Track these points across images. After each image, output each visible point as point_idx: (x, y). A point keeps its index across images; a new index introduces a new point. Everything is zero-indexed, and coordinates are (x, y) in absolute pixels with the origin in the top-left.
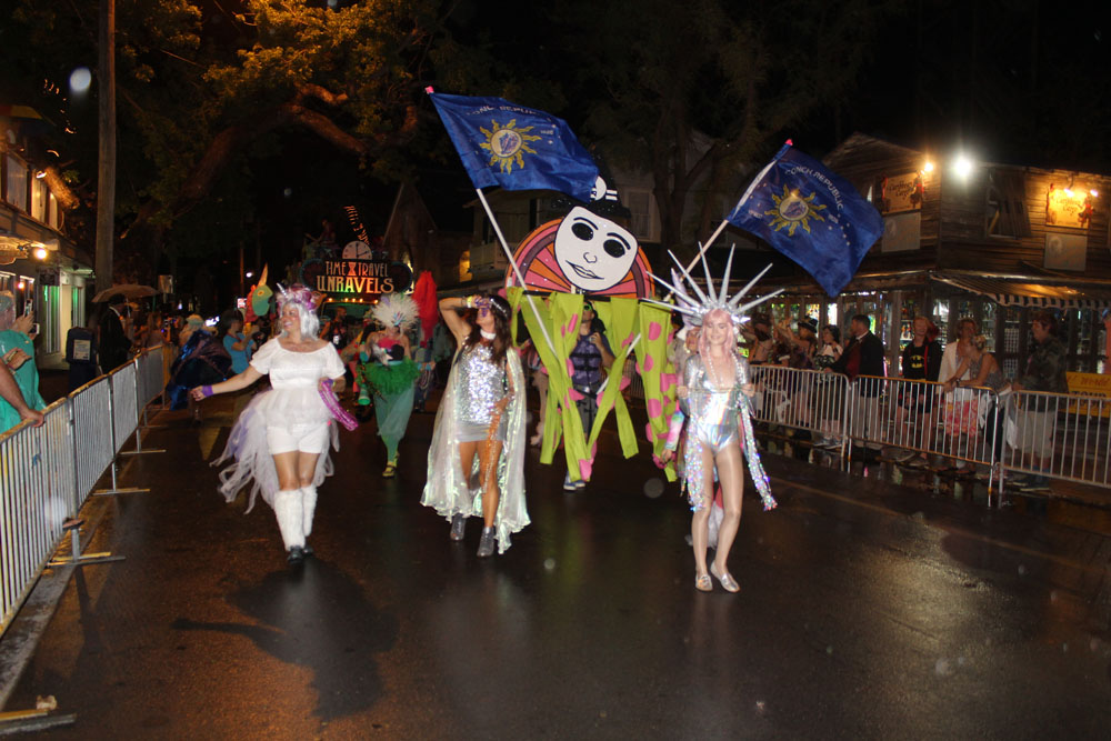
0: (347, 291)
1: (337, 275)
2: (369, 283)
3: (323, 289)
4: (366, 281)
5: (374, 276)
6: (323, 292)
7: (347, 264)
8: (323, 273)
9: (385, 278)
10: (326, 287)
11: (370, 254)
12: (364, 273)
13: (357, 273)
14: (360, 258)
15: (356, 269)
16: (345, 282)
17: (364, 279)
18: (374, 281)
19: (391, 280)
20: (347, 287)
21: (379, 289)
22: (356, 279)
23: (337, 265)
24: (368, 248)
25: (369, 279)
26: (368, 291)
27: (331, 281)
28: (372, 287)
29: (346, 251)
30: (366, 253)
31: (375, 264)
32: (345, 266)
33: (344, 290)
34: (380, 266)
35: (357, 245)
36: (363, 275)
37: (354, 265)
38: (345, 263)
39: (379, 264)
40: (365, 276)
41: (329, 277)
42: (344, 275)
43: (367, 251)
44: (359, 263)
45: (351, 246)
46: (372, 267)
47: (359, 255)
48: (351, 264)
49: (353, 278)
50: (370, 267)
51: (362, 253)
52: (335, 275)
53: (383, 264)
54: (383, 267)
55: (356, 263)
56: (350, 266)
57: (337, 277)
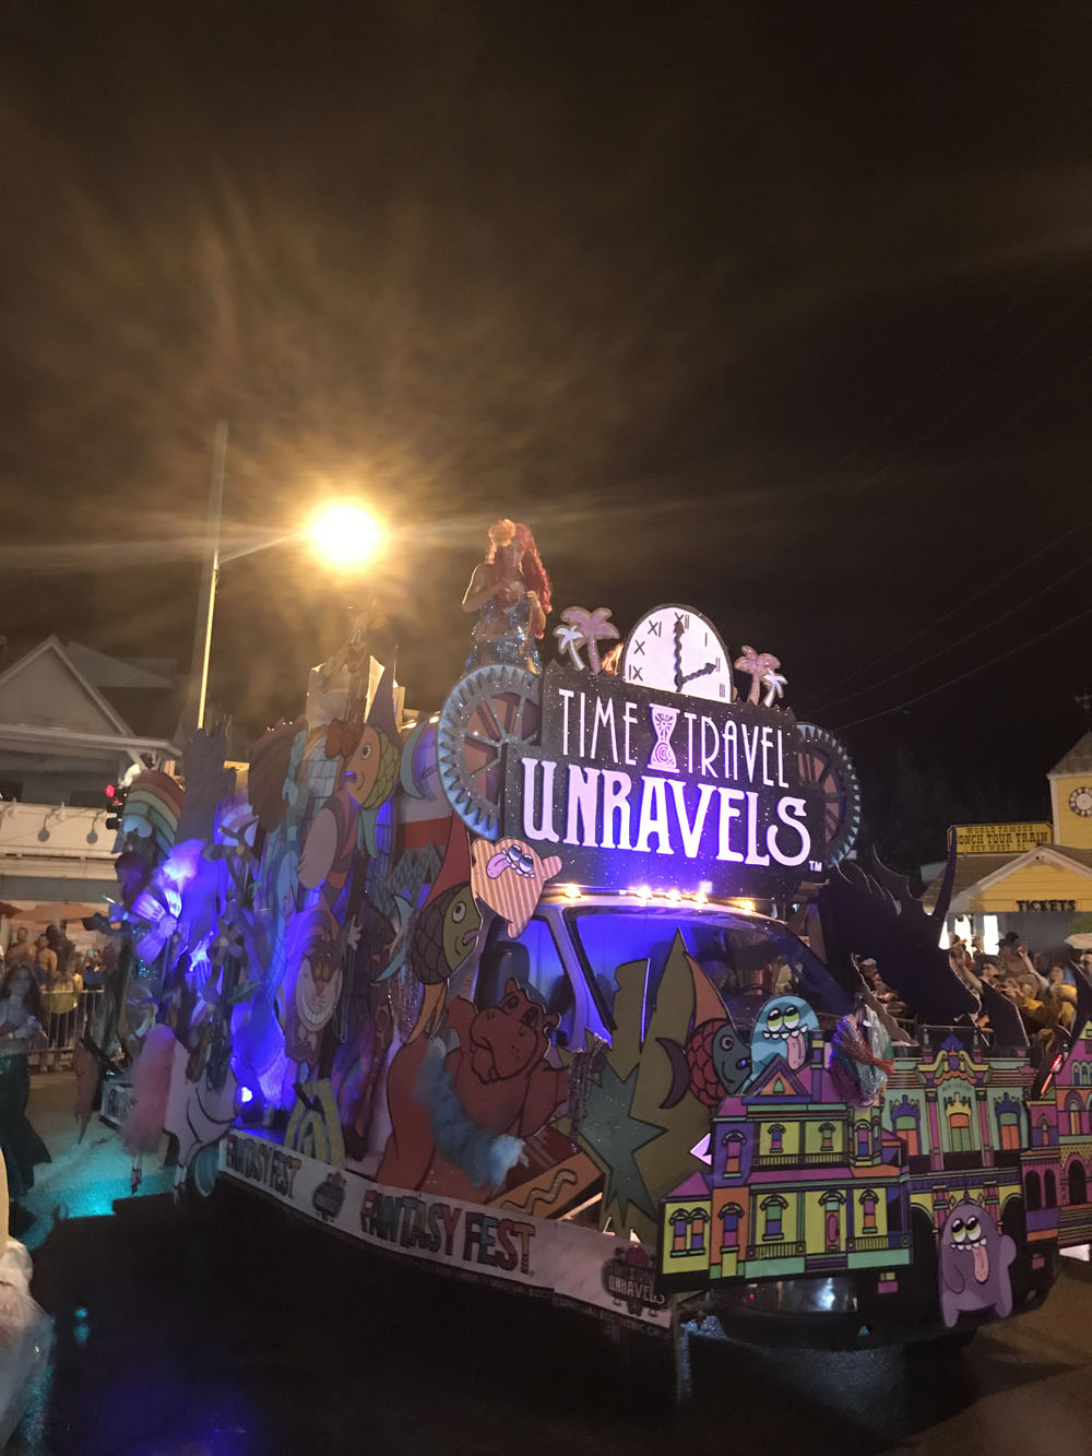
0: (642, 846)
1: (603, 761)
2: (727, 813)
3: (548, 833)
4: (716, 797)
5: (744, 783)
6: (544, 849)
7: (644, 714)
8: (545, 743)
9: (779, 793)
10: (560, 825)
11: (723, 675)
12: (707, 763)
13: (681, 763)
14: (689, 689)
15: (678, 740)
16: (635, 799)
17: (707, 790)
18: (744, 805)
19: (799, 804)
20: (647, 826)
21: (763, 850)
22: (678, 787)
23: (605, 714)
24: (715, 651)
25: (727, 794)
26: (726, 854)
27: (582, 789)
28: (738, 843)
29: (640, 647)
30: (709, 668)
31: (744, 727)
32: (635, 721)
33: (631, 844)
34: (760, 737)
35: (679, 629)
36: (704, 773)
37: (671, 718)
38: (634, 706)
39: (756, 728)
40: (709, 780)
41: (572, 767)
42: (633, 763)
43: (714, 663)
44: (686, 715)
45: (657, 628)
46: (734, 738)
47: (684, 675)
48: (660, 715)
49: (666, 784)
50: (727, 736)
51: (696, 671)
52: (596, 764)
53: (770, 730)
54: (771, 745)
55: (678, 711)
56: (655, 722)
57: (604, 772)
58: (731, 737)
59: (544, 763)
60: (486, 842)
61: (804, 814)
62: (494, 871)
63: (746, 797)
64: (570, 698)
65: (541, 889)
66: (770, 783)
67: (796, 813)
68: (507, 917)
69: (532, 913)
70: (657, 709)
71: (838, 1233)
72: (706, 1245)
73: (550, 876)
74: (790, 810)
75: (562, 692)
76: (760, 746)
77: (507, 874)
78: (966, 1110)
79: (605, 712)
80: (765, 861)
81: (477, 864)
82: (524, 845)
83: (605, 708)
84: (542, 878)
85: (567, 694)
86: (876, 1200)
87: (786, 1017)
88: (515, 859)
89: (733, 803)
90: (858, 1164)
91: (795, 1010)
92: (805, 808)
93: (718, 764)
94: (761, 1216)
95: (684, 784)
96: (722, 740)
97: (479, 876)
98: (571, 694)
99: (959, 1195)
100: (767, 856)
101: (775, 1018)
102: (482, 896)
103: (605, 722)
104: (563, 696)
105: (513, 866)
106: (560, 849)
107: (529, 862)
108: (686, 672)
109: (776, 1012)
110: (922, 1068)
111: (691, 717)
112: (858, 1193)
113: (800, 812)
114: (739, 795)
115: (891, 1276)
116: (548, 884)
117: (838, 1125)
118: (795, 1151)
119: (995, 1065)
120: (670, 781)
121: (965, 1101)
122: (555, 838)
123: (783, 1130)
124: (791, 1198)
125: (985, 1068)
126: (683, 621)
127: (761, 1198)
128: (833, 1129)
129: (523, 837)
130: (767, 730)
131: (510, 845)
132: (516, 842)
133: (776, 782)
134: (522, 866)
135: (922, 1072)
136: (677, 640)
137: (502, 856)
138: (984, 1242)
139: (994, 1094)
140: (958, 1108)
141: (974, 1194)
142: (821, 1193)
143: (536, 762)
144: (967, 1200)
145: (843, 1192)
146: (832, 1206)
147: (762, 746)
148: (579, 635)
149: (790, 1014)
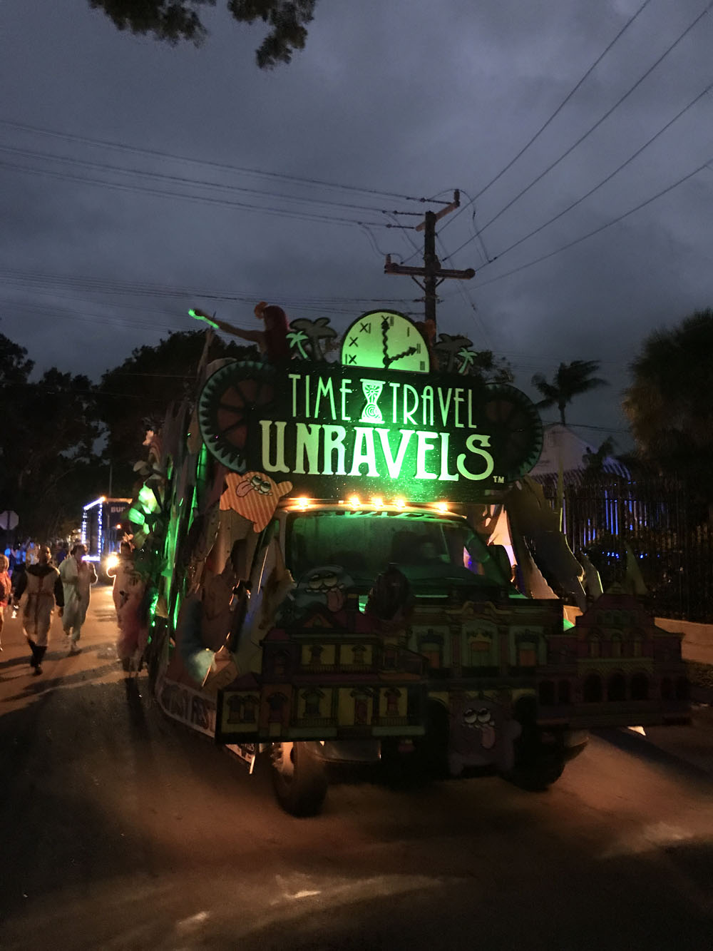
0: (355, 472)
1: (325, 418)
3: (281, 467)
4: (415, 439)
5: (438, 427)
6: (278, 477)
7: (356, 386)
8: (279, 410)
9: (468, 432)
10: (290, 460)
11: (423, 356)
12: (408, 416)
13: (387, 417)
14: (394, 366)
15: (385, 401)
16: (349, 442)
17: (407, 434)
18: (438, 442)
19: (485, 440)
20: (358, 459)
21: (453, 469)
22: (384, 433)
23: (325, 388)
24: (416, 339)
25: (424, 435)
26: (422, 475)
27: (307, 438)
28: (434, 463)
29: (354, 342)
30: (412, 351)
31: (439, 389)
32: (350, 391)
33: (345, 471)
34: (453, 395)
35: (385, 326)
36: (405, 422)
37: (378, 388)
38: (349, 381)
39: (450, 390)
40: (409, 426)
41: (299, 425)
42: (348, 419)
43: (415, 346)
44: (391, 384)
45: (367, 328)
46: (431, 398)
47: (390, 357)
48: (369, 386)
49: (374, 432)
50: (425, 397)
51: (400, 353)
52: (319, 421)
53: (462, 390)
54: (462, 400)
55: (384, 383)
56: (365, 391)
57: (324, 426)
58: (428, 397)
59: (277, 423)
60: (235, 474)
61: (489, 445)
62: (242, 492)
63: (440, 436)
64: (297, 380)
65: (277, 501)
66: (462, 426)
67: (482, 445)
68: (252, 519)
69: (271, 516)
70: (366, 383)
71: (365, 713)
72: (257, 717)
73: (284, 494)
74: (477, 444)
75: (291, 376)
76: (452, 402)
77: (252, 495)
78: (487, 639)
79: (325, 386)
80: (455, 478)
81: (229, 489)
82: (264, 475)
83: (325, 385)
84: (277, 495)
85: (295, 377)
86: (399, 694)
87: (325, 580)
88: (257, 484)
89: (429, 441)
90: (384, 672)
91: (334, 575)
92: (489, 441)
93: (418, 416)
94: (302, 702)
95: (388, 430)
96: (421, 400)
97: (231, 496)
98: (298, 377)
99: (473, 694)
100: (457, 475)
101: (315, 580)
102: (233, 507)
103: (325, 394)
104: (292, 379)
105: (256, 488)
106: (290, 477)
107: (268, 486)
108: (391, 354)
109: (317, 576)
110: (448, 612)
111: (395, 386)
112: (383, 690)
113: (485, 443)
114: (434, 435)
115: (409, 742)
116: (284, 498)
117: (369, 648)
118: (332, 662)
119: (517, 610)
120: (377, 429)
121: (486, 634)
122: (286, 470)
123: (321, 650)
124: (327, 692)
125: (508, 612)
126: (388, 321)
127: (302, 691)
128: (364, 650)
129: (262, 471)
130: (458, 390)
131: (253, 476)
132: (258, 473)
133: (466, 424)
134: (262, 488)
135: (449, 615)
136: (384, 334)
137: (247, 483)
138: (493, 723)
139: (515, 630)
140: (480, 638)
141: (488, 693)
142: (351, 689)
143: (270, 422)
144: (481, 697)
145: (371, 690)
146: (362, 697)
147: (454, 402)
148: (304, 337)
149: (329, 577)
